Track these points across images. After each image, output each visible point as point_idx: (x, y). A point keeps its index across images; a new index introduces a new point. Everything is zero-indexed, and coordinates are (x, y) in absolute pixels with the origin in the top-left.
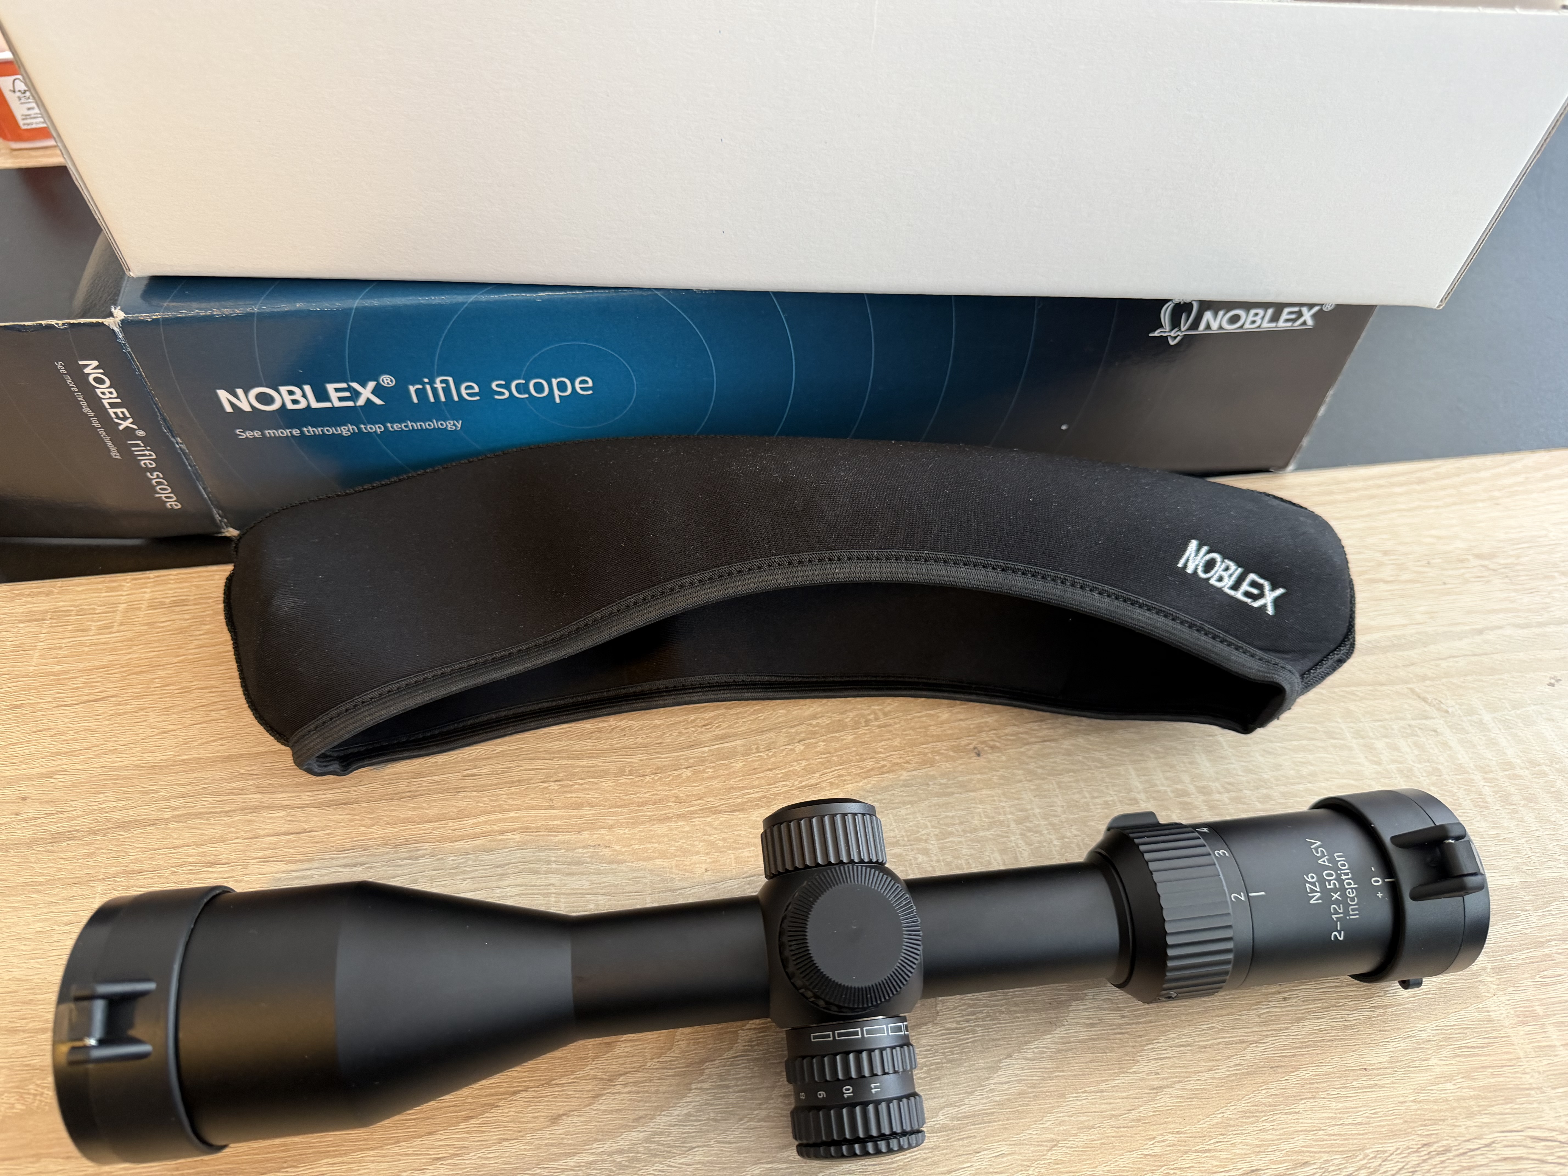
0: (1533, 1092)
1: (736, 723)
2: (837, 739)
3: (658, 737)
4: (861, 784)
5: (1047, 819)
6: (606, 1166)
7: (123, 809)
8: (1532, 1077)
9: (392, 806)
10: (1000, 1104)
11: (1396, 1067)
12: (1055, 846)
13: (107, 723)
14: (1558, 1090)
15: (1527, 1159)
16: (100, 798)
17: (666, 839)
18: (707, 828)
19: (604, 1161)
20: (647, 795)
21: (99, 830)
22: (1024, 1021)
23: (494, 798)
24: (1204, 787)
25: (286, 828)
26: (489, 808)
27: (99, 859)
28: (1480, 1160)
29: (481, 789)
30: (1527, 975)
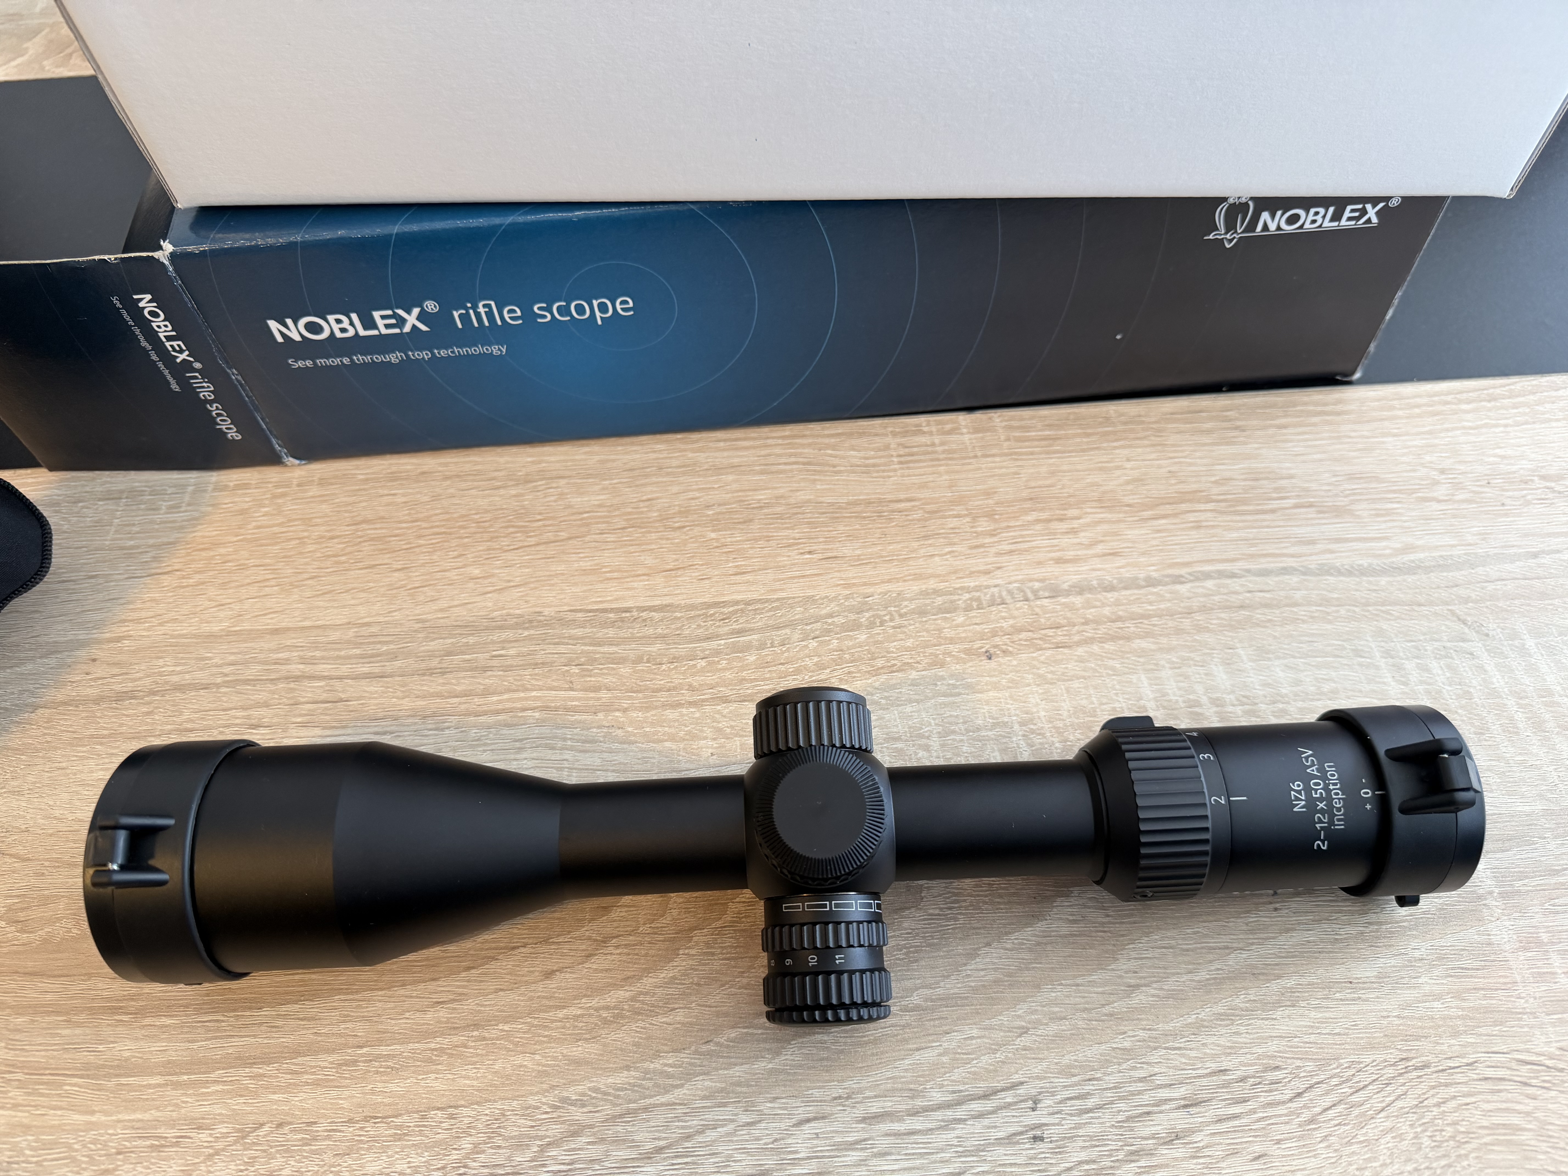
0: (1525, 1016)
1: (753, 618)
2: (851, 638)
3: (677, 629)
4: (870, 681)
5: (1051, 722)
6: (592, 1020)
7: (180, 673)
8: (1527, 1002)
9: (423, 680)
10: (975, 990)
11: (1383, 982)
12: (1056, 748)
13: (171, 594)
14: (1552, 1017)
15: (1510, 1080)
16: (161, 662)
17: (676, 724)
18: (717, 716)
19: (590, 1015)
20: (662, 682)
21: (158, 691)
22: (1006, 913)
23: (518, 678)
24: (1218, 699)
25: (324, 696)
26: (514, 687)
27: (157, 717)
28: (1459, 1078)
29: (507, 669)
30: (1535, 902)
